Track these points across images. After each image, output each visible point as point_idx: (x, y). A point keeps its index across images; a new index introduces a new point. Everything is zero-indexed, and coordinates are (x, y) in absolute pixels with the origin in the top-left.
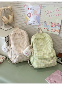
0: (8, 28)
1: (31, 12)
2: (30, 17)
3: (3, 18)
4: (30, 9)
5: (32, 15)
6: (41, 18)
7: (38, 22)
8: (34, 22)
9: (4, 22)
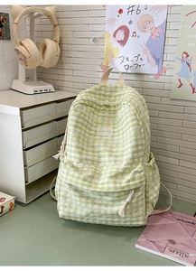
0: (39, 88)
1: (130, 22)
2: (123, 43)
3: (21, 44)
4: (125, 11)
5: (131, 34)
6: (169, 41)
7: (157, 60)
8: (140, 62)
9: (24, 59)
